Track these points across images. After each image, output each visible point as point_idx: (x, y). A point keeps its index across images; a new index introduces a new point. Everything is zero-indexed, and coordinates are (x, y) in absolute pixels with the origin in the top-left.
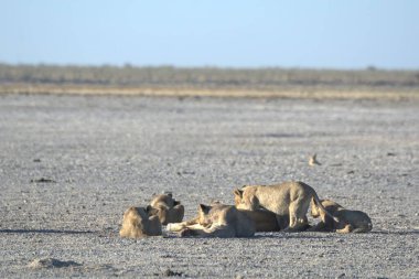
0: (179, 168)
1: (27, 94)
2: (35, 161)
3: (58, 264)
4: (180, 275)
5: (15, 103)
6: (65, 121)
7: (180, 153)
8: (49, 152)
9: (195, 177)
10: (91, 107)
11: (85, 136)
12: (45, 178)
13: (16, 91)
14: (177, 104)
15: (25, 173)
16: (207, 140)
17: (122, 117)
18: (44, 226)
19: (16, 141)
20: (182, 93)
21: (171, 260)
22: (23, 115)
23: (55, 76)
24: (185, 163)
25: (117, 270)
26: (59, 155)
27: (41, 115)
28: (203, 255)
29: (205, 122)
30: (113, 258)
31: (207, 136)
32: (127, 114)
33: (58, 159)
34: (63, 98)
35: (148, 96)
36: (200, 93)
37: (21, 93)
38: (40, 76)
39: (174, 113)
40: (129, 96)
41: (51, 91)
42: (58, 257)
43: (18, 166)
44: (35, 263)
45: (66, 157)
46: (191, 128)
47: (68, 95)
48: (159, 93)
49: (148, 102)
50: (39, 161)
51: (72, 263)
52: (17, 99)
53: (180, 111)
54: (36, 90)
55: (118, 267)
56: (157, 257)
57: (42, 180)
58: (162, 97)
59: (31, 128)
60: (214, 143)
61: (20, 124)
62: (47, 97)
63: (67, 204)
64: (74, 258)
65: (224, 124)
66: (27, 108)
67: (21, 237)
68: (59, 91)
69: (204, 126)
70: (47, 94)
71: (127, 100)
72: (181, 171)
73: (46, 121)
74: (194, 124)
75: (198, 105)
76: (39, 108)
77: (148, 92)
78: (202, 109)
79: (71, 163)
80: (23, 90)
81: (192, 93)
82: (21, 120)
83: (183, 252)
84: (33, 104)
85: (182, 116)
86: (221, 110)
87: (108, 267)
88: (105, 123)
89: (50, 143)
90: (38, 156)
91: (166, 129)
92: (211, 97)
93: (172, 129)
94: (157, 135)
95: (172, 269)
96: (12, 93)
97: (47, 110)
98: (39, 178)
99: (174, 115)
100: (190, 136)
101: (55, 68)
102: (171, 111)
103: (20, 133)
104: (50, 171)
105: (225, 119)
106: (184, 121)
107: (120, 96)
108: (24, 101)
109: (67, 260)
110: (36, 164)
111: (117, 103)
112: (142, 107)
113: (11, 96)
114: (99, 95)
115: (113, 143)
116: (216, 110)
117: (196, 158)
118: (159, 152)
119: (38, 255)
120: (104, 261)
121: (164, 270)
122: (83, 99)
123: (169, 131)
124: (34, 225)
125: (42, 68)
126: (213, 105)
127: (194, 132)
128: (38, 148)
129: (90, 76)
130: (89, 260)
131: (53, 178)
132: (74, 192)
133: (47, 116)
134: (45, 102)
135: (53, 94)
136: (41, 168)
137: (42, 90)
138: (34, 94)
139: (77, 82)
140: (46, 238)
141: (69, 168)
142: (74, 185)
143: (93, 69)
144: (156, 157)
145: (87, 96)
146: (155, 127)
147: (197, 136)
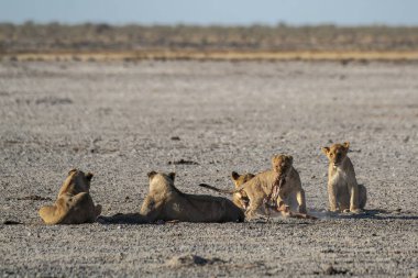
1: (164, 59)
2: (174, 139)
3: (200, 261)
4: (344, 273)
5: (149, 70)
7: (343, 126)
8: (190, 128)
9: (361, 155)
10: (240, 74)
11: (232, 108)
12: (186, 159)
13: (151, 56)
14: (341, 69)
15: (161, 153)
16: (376, 112)
20: (346, 56)
21: (334, 255)
22: (158, 85)
23: (196, 39)
25: (270, 268)
26: (202, 131)
27: (180, 84)
28: (372, 250)
29: (372, 90)
30: (265, 253)
31: (377, 107)
33: (201, 136)
34: (206, 64)
35: (306, 60)
36: (367, 56)
37: (156, 59)
38: (178, 39)
39: (337, 79)
40: (283, 60)
41: (191, 56)
42: (201, 254)
43: (153, 146)
44: (174, 261)
45: (210, 133)
46: (357, 98)
47: (212, 59)
48: (318, 56)
49: (307, 68)
50: (178, 139)
51: (217, 260)
52: (151, 65)
53: (343, 77)
54: (174, 55)
55: (272, 265)
56: (316, 251)
57: (182, 162)
58: (323, 61)
60: (383, 115)
61: (155, 95)
62: (186, 63)
64: (220, 255)
65: (396, 92)
68: (202, 56)
69: (372, 95)
70: (187, 59)
71: (281, 65)
73: (186, 91)
75: (364, 70)
76: (177, 76)
77: (306, 55)
78: (369, 75)
79: (216, 141)
80: (159, 55)
81: (357, 55)
82: (156, 91)
83: (347, 245)
85: (346, 83)
86: (392, 75)
87: (260, 264)
88: (256, 93)
89: (191, 118)
90: (176, 133)
92: (381, 61)
93: (335, 99)
94: (317, 106)
95: (335, 266)
96: (146, 58)
97: (187, 78)
98: (178, 159)
99: (336, 82)
100: (355, 107)
101: (196, 29)
102: (332, 77)
103: (155, 107)
104: (191, 151)
105: (397, 87)
106: (349, 88)
107: (273, 60)
108: (160, 68)
110: (174, 142)
111: (269, 69)
112: (300, 73)
113: (144, 62)
114: (247, 60)
115: (265, 116)
116: (387, 75)
117: (362, 134)
118: (319, 126)
119: (177, 251)
120: (254, 257)
121: (325, 267)
122: (230, 66)
123: (330, 101)
125: (180, 29)
126: (383, 69)
127: (359, 102)
128: (176, 124)
129: (238, 39)
130: (238, 256)
131: (195, 159)
132: (219, 176)
133: (186, 85)
134: (184, 68)
135: (195, 59)
136: (182, 147)
137: (182, 55)
138: (172, 59)
139: (222, 46)
142: (219, 167)
143: (242, 31)
144: (316, 133)
145: (234, 61)
146: (314, 97)
147: (365, 107)
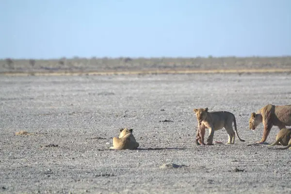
0: (240, 112)
1: (156, 74)
2: (161, 110)
3: (176, 166)
4: (243, 171)
5: (149, 79)
6: (177, 88)
7: (240, 103)
8: (169, 105)
9: (249, 117)
10: (191, 80)
11: (188, 96)
12: (167, 119)
13: (150, 72)
14: (238, 77)
15: (156, 117)
16: (255, 97)
17: (208, 85)
18: (168, 146)
19: (151, 100)
20: (240, 71)
21: (238, 163)
22: (154, 86)
23: (171, 64)
24: (243, 109)
25: (208, 169)
26: (175, 107)
27: (164, 85)
28: (255, 160)
29: (253, 87)
30: (205, 162)
31: (255, 95)
32: (211, 84)
33: (174, 109)
34: (176, 76)
35: (222, 73)
36: (250, 71)
37: (153, 74)
38: (163, 64)
39: (237, 82)
40: (211, 73)
41: (169, 72)
42: (176, 163)
43: (152, 113)
44: (163, 166)
45: (178, 108)
46: (246, 90)
47: (178, 74)
48: (227, 71)
49: (222, 77)
50: (164, 110)
51: (183, 165)
52: (150, 77)
53: (239, 81)
54: (161, 72)
55: (209, 167)
56: (229, 161)
57: (166, 121)
58: (230, 73)
59: (158, 92)
60: (258, 98)
61: (152, 90)
62: (167, 76)
63: (180, 134)
64: (184, 163)
65: (264, 87)
66: (156, 82)
67: (155, 152)
68: (174, 72)
69: (253, 89)
70: (167, 73)
71: (211, 76)
72: (241, 114)
73: (167, 88)
74: (248, 88)
75: (249, 77)
76: (163, 81)
77: (222, 71)
78: (251, 80)
79: (181, 111)
80: (154, 72)
81: (246, 71)
82: (152, 88)
83: (243, 158)
84: (159, 79)
85: (241, 84)
86: (262, 80)
87: (203, 167)
88: (199, 89)
89: (170, 101)
90: (163, 108)
91: (232, 91)
92: (256, 73)
93: (236, 91)
94: (228, 94)
95: (238, 168)
96: (148, 74)
97: (167, 82)
98: (164, 119)
99: (236, 83)
100: (245, 95)
101: (171, 60)
102: (235, 81)
103: (153, 96)
104: (170, 116)
105: (265, 85)
106: (242, 86)
107: (206, 74)
108: (154, 78)
109: (181, 164)
110: (162, 112)
111: (205, 78)
112: (219, 79)
113: (147, 75)
114: (195, 73)
115: (204, 99)
116: (259, 80)
117: (249, 107)
118: (229, 104)
119: (164, 162)
120: (201, 164)
121: (234, 168)
122: (187, 76)
123: (234, 92)
124: (162, 145)
125: (163, 60)
126: (258, 77)
127: (248, 92)
128: (163, 103)
129: (190, 64)
130: (192, 163)
131: (172, 119)
132: (183, 127)
133: (167, 86)
134: (166, 78)
135: (170, 73)
136: (165, 114)
137: (164, 72)
138: (160, 74)
139: (183, 67)
140: (169, 153)
141: (180, 114)
142: (183, 123)
143: (192, 60)
144: (227, 107)
145: (189, 74)
146: (226, 90)
147: (250, 94)
